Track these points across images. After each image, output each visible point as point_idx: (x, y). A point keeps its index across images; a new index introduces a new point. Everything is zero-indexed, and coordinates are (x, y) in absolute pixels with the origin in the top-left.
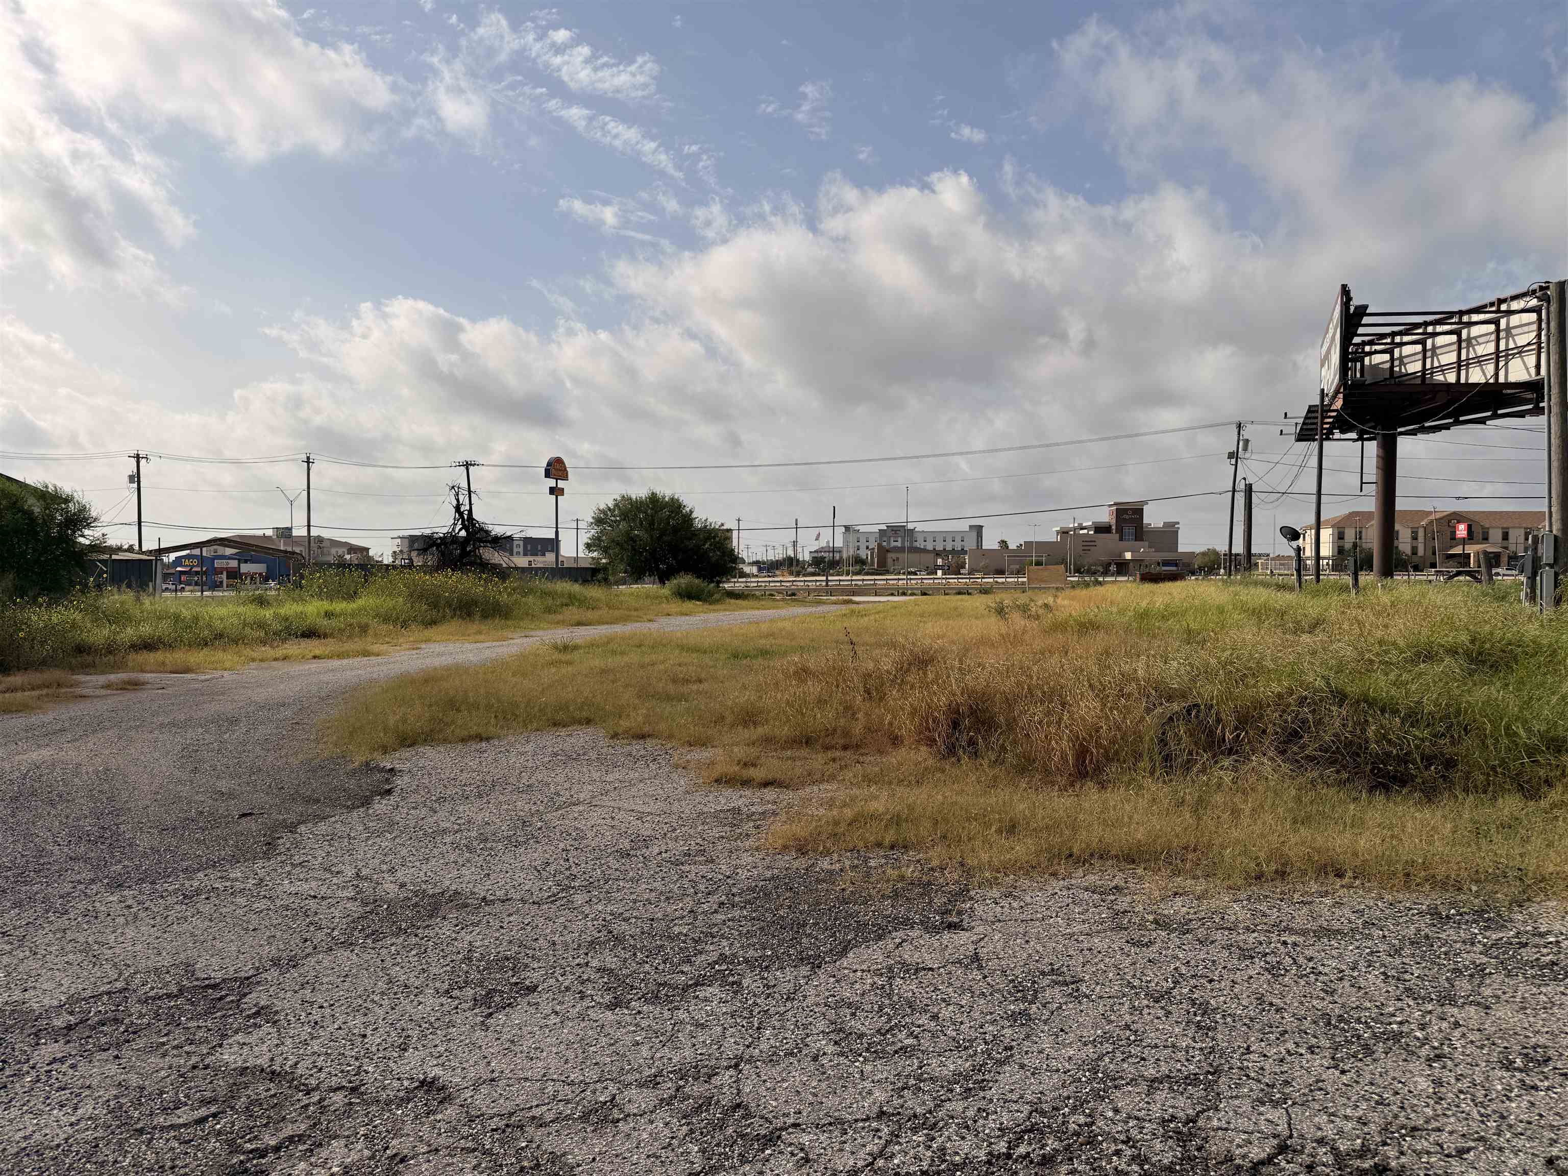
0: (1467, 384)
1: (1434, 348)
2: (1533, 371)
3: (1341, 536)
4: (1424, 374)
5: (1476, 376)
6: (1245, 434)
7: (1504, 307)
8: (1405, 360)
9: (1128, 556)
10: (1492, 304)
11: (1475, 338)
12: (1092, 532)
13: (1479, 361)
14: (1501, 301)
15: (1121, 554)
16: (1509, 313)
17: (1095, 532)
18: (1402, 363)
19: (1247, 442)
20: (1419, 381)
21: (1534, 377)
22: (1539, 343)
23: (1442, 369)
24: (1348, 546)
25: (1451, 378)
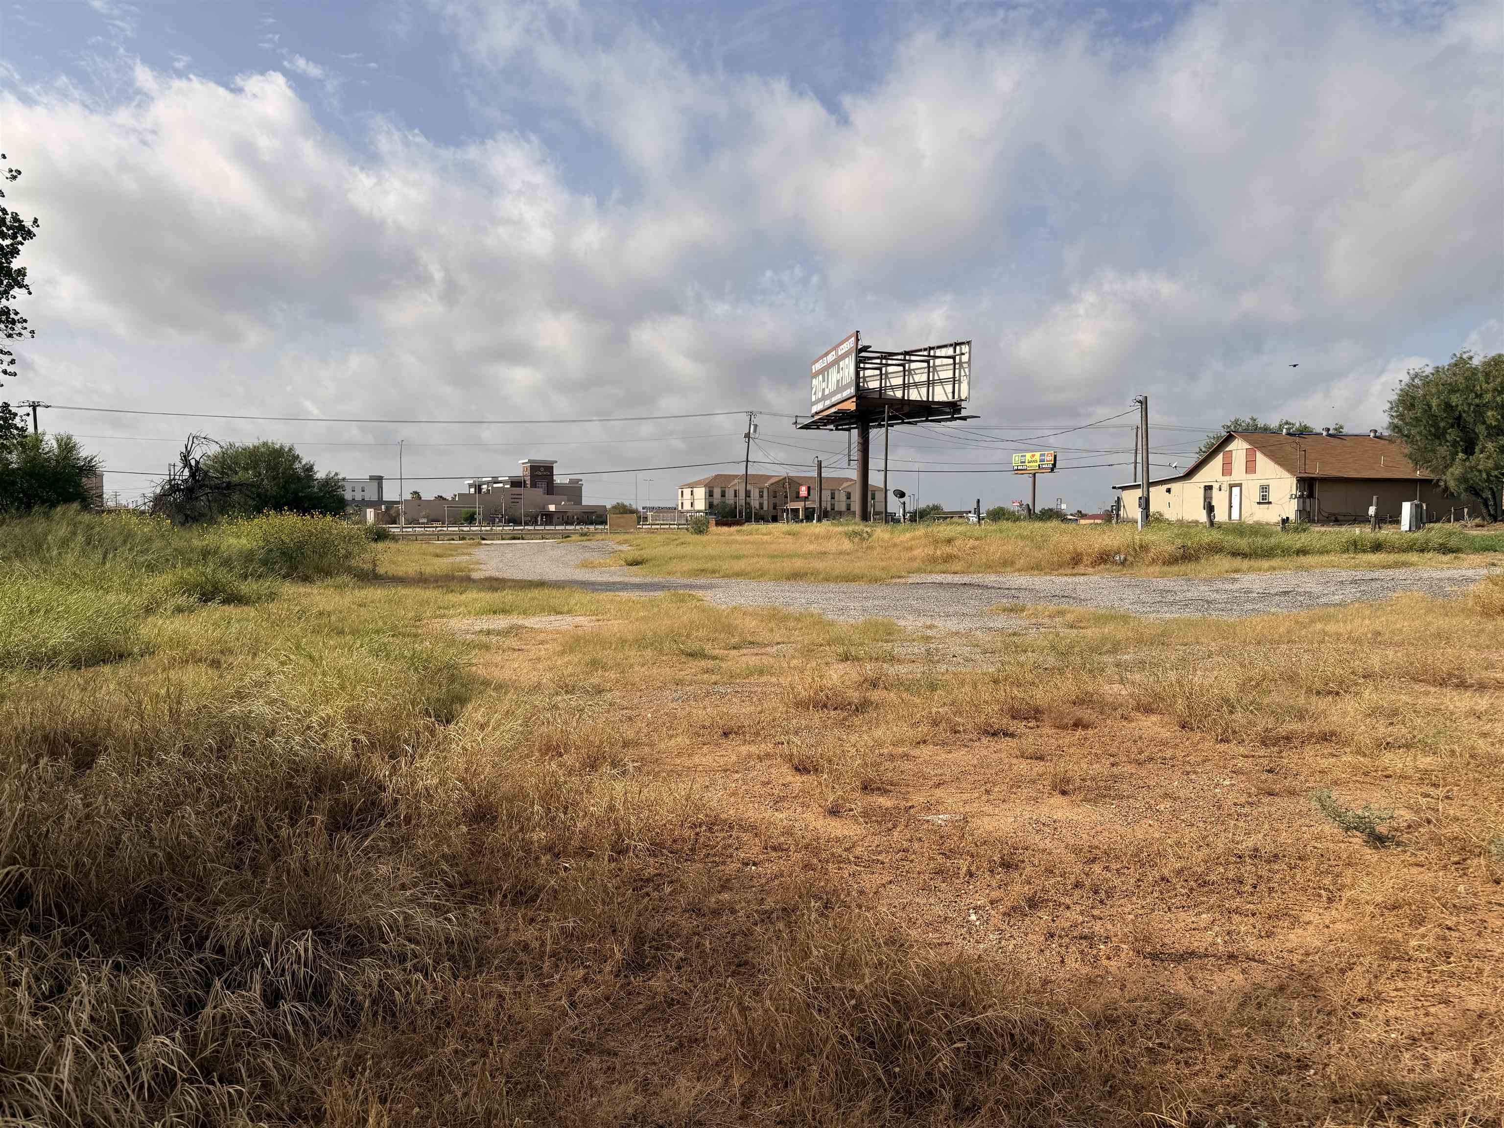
0: (908, 400)
1: (887, 373)
2: (950, 396)
3: (710, 494)
4: (881, 390)
5: (914, 395)
6: (755, 421)
7: (932, 353)
8: (867, 379)
9: (552, 508)
10: (925, 350)
11: (914, 370)
12: (508, 486)
13: (916, 385)
14: (931, 348)
15: (545, 506)
16: (935, 357)
17: (511, 486)
18: (865, 381)
19: (756, 426)
20: (877, 396)
21: (951, 399)
22: (954, 377)
23: (892, 388)
24: (715, 502)
25: (899, 394)
